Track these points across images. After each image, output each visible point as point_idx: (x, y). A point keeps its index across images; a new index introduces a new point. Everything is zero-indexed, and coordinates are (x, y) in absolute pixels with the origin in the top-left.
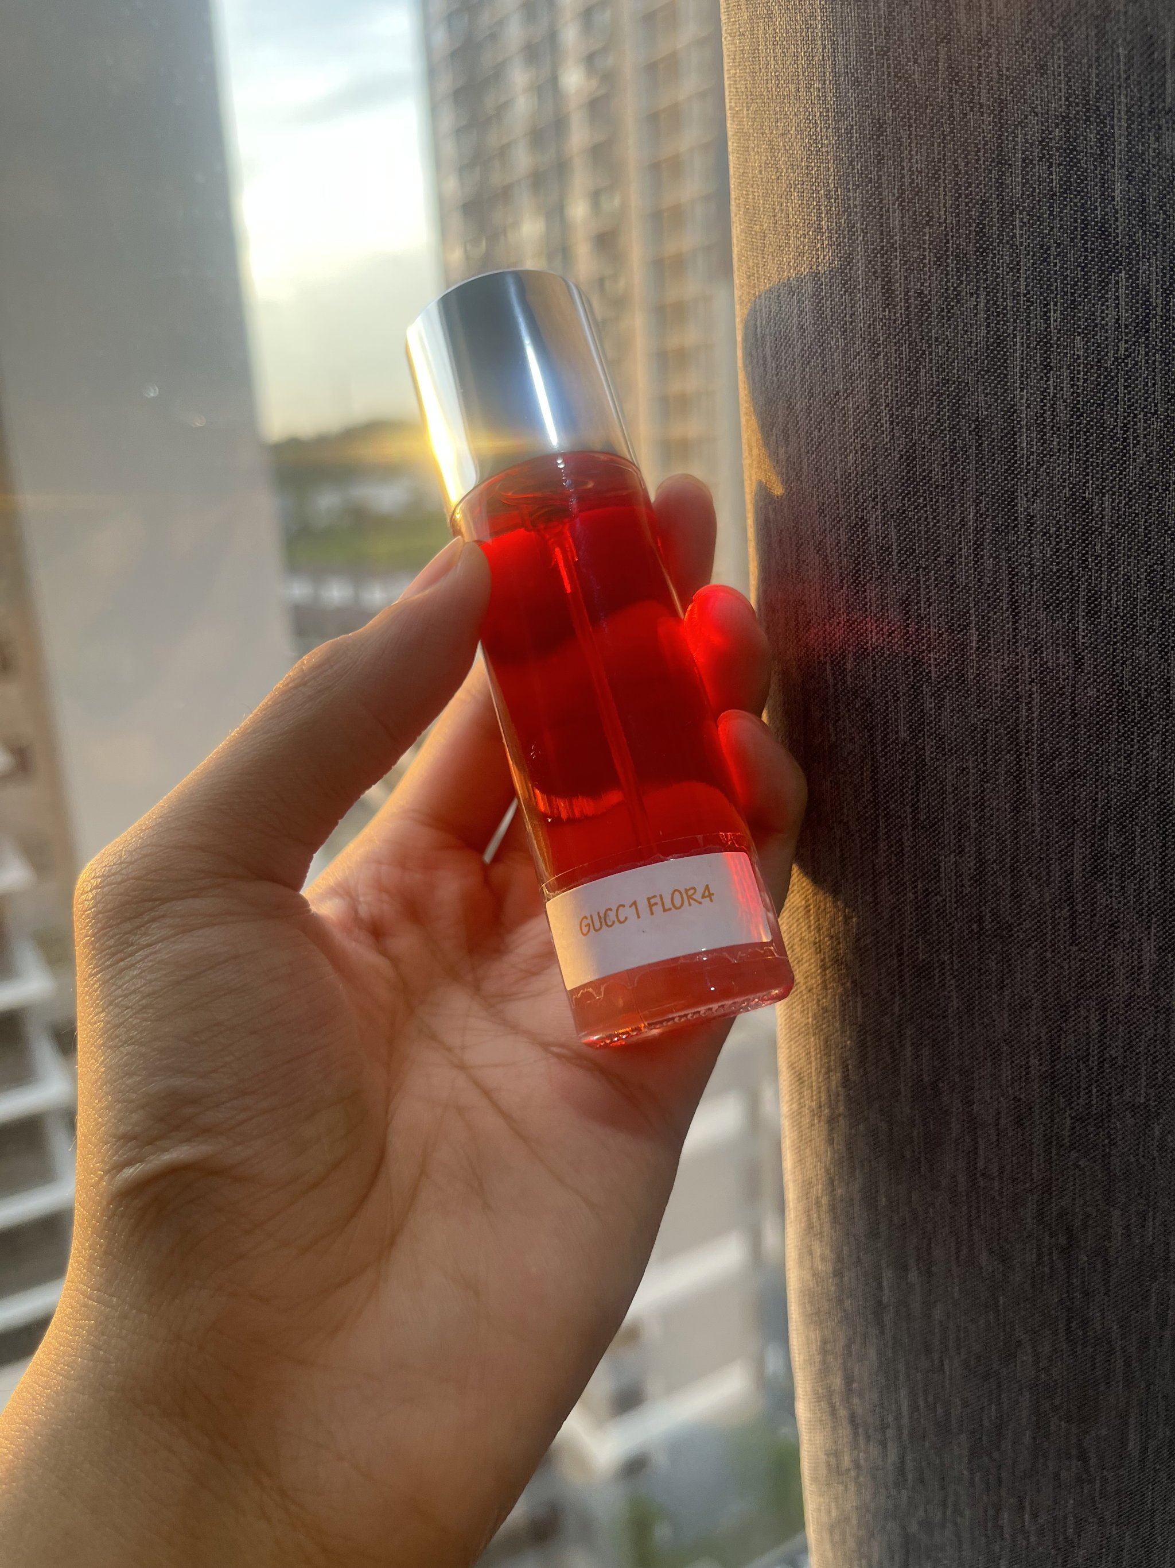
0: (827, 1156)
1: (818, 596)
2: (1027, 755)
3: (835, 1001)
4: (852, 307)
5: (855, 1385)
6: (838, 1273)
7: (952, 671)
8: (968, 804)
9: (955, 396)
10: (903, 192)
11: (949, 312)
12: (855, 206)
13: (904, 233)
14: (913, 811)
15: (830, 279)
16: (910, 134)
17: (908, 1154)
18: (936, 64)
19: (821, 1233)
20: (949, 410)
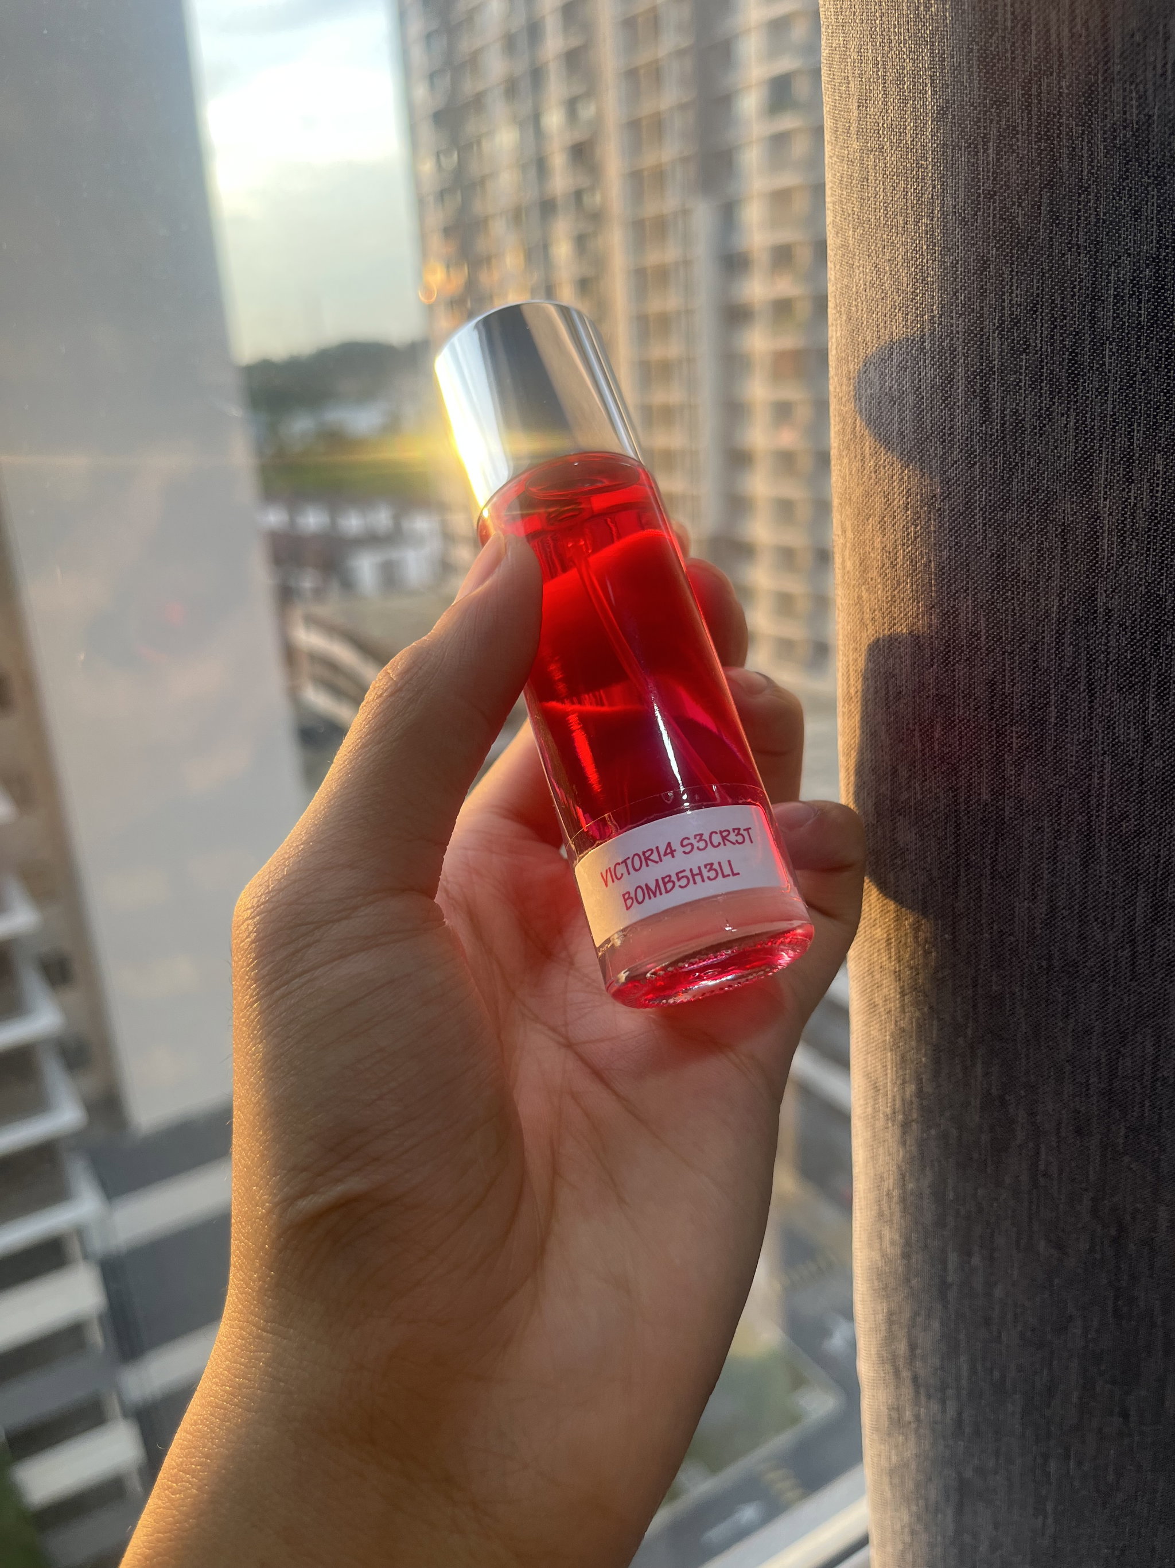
0: (899, 1155)
1: (909, 671)
2: (1097, 817)
3: (912, 1023)
4: (951, 421)
5: (918, 1351)
6: (906, 1256)
7: (1032, 743)
8: (1042, 858)
9: (1044, 503)
10: (1003, 322)
11: (1041, 429)
12: (958, 332)
13: (1002, 358)
14: (992, 863)
15: (931, 395)
16: (1012, 271)
17: (976, 1156)
18: (1039, 208)
19: (891, 1221)
20: (1037, 516)
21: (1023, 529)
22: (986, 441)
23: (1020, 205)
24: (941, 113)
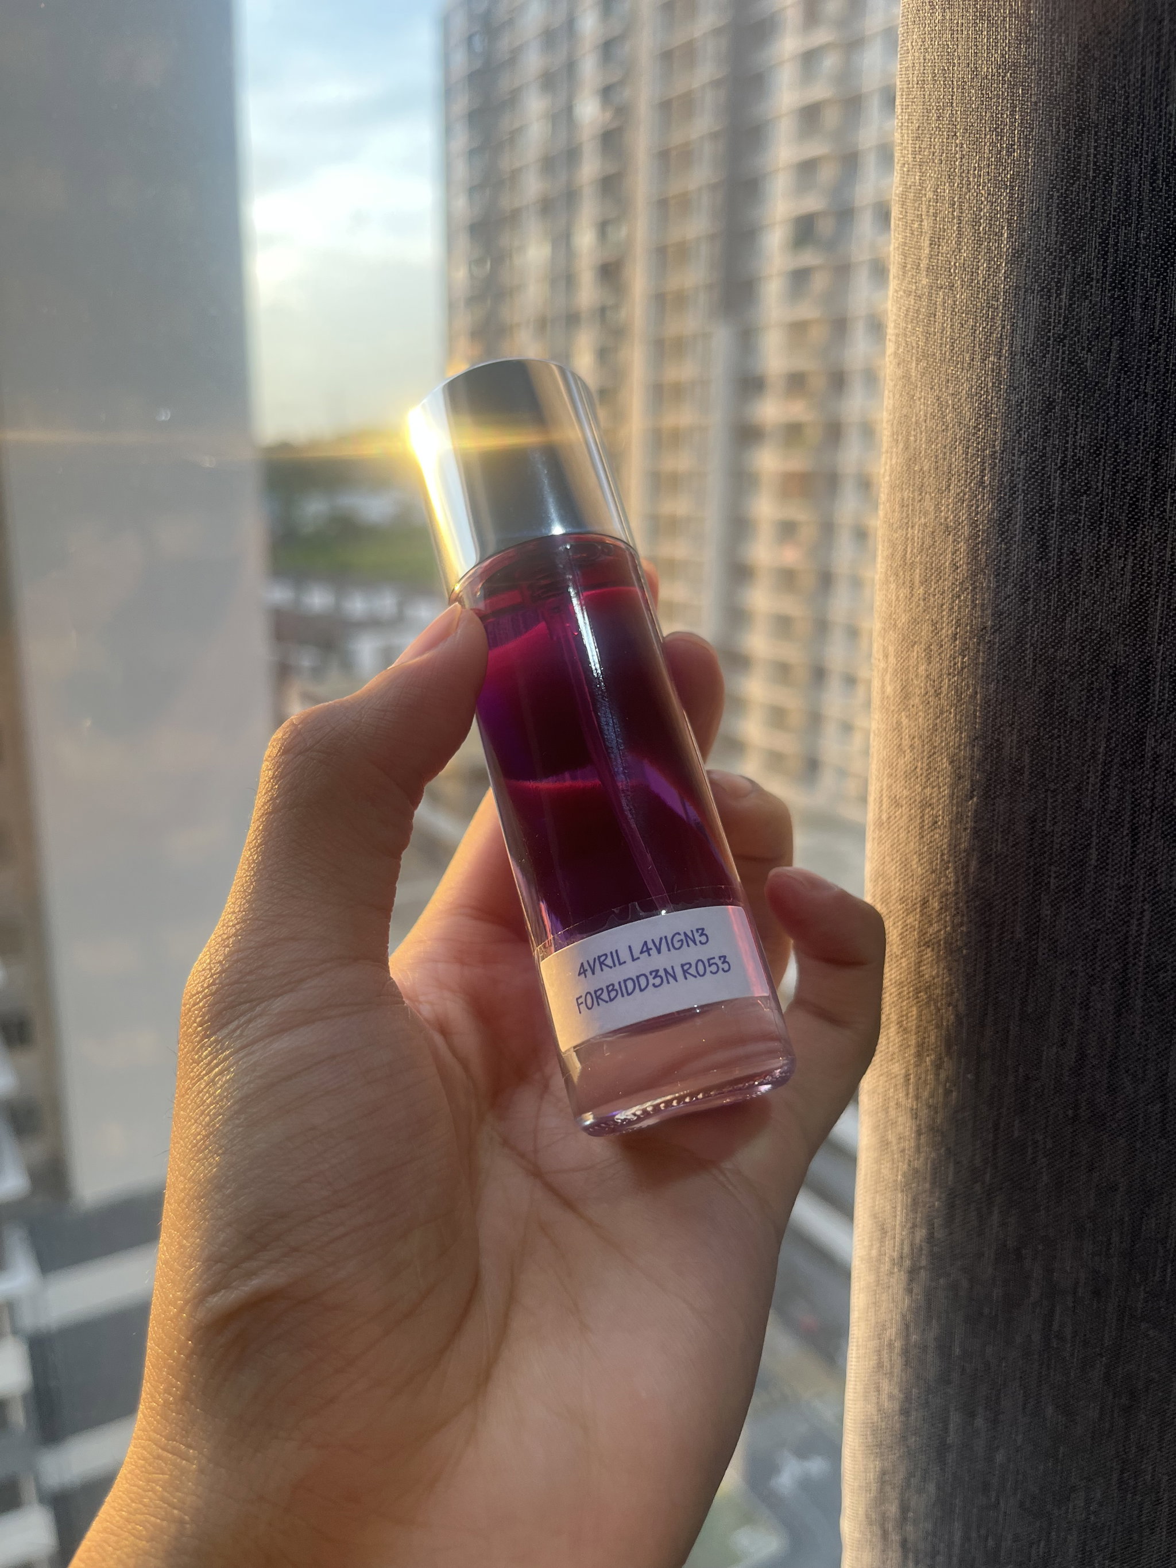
0: (904, 1303)
1: (947, 802)
2: (1134, 965)
5: (911, 1514)
6: (905, 1412)
7: (1071, 883)
8: (1074, 1003)
9: (1096, 644)
10: (1066, 463)
11: (1098, 570)
12: (1019, 469)
13: (1062, 498)
14: (1021, 1004)
16: (1077, 414)
17: (986, 1311)
18: (1109, 354)
19: (891, 1373)
20: (1089, 656)
21: (1073, 668)
22: (1041, 577)
23: (1089, 350)
24: (1016, 256)
